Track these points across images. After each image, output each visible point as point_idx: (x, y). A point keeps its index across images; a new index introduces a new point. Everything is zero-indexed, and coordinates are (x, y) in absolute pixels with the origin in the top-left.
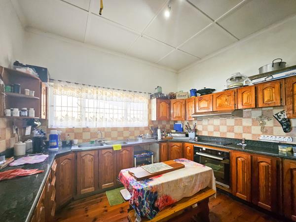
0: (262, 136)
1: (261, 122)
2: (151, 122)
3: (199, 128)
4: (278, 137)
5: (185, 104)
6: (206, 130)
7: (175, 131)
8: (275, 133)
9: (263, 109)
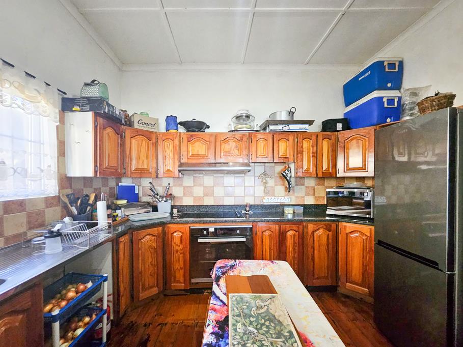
0: (266, 198)
1: (264, 181)
2: (66, 181)
3: (177, 191)
4: (280, 198)
5: (157, 142)
6: (191, 194)
7: (125, 202)
8: (276, 194)
9: (266, 165)
